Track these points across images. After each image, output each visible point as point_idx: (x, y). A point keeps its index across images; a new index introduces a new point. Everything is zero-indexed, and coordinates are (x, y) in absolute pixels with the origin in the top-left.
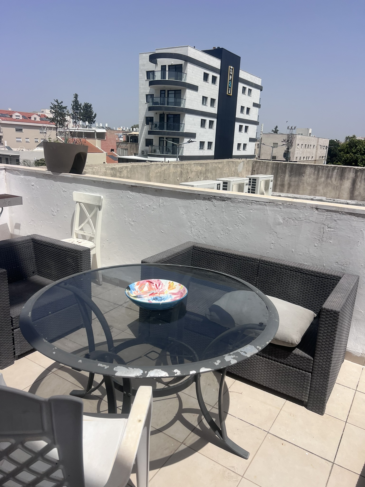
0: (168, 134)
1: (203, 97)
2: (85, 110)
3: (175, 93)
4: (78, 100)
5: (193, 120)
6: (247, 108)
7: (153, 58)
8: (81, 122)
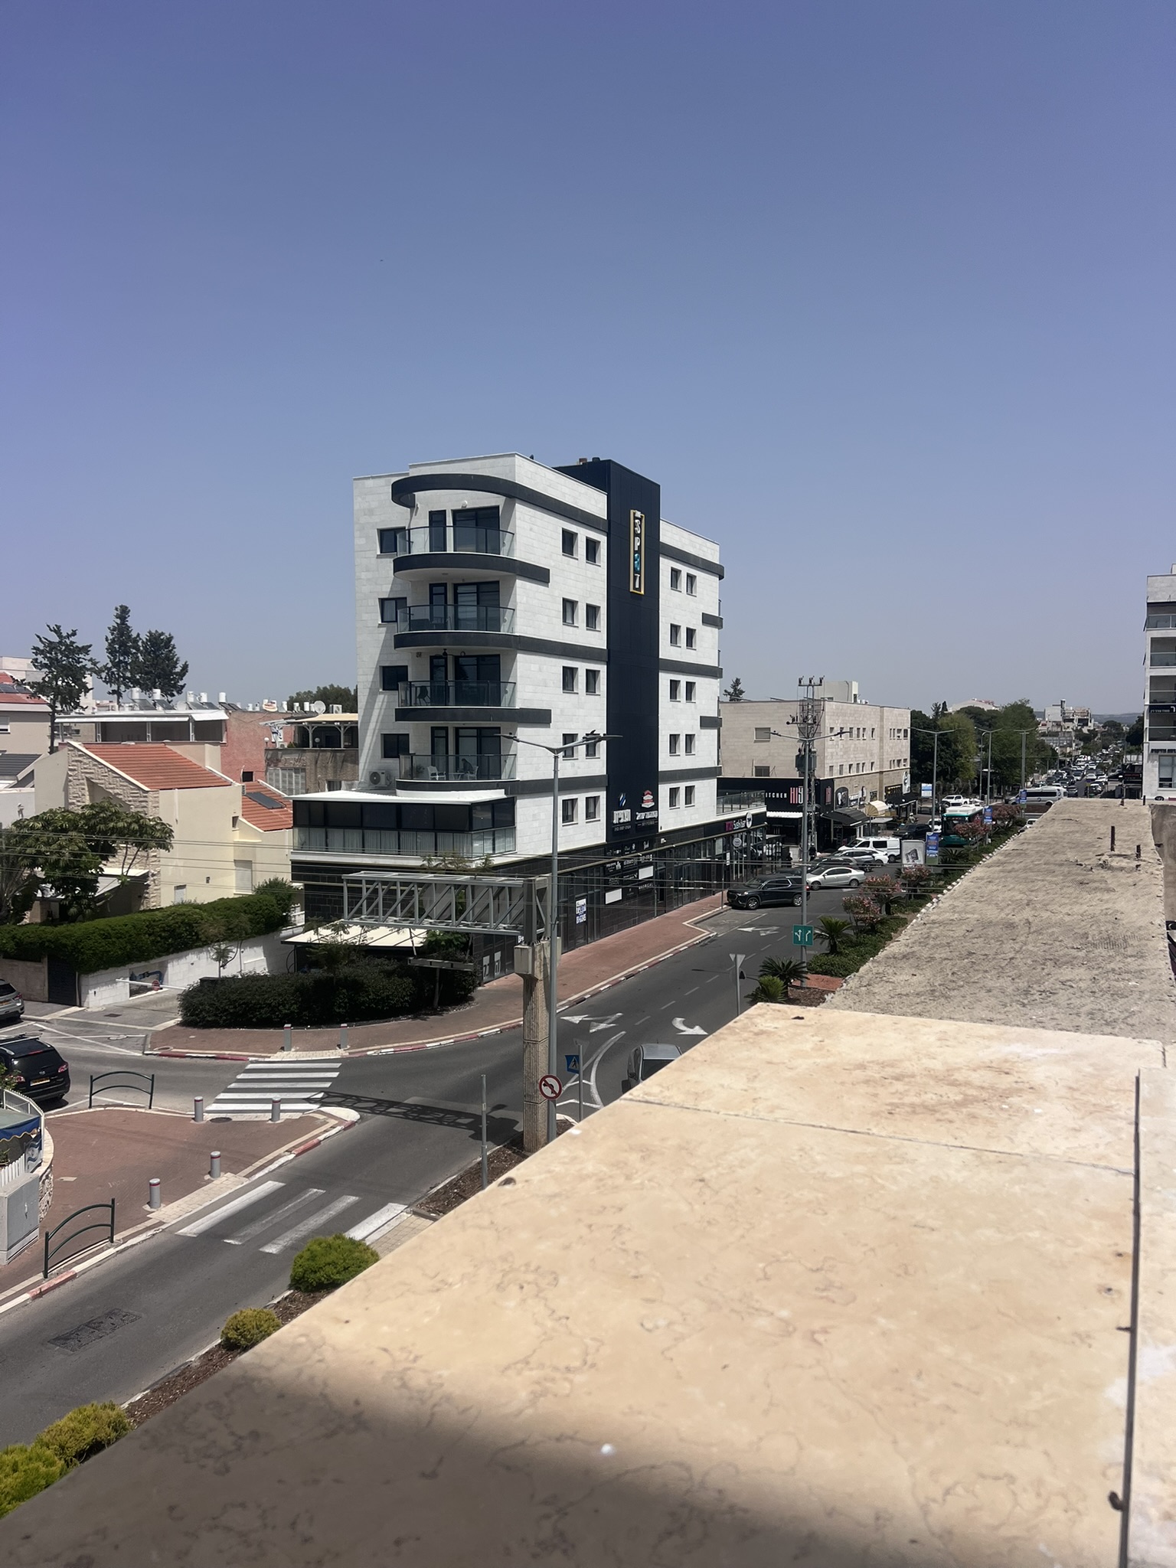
0: (467, 715)
1: (565, 601)
2: (149, 654)
3: (478, 593)
4: (129, 624)
5: (540, 670)
6: (688, 629)
7: (404, 491)
8: (136, 693)
